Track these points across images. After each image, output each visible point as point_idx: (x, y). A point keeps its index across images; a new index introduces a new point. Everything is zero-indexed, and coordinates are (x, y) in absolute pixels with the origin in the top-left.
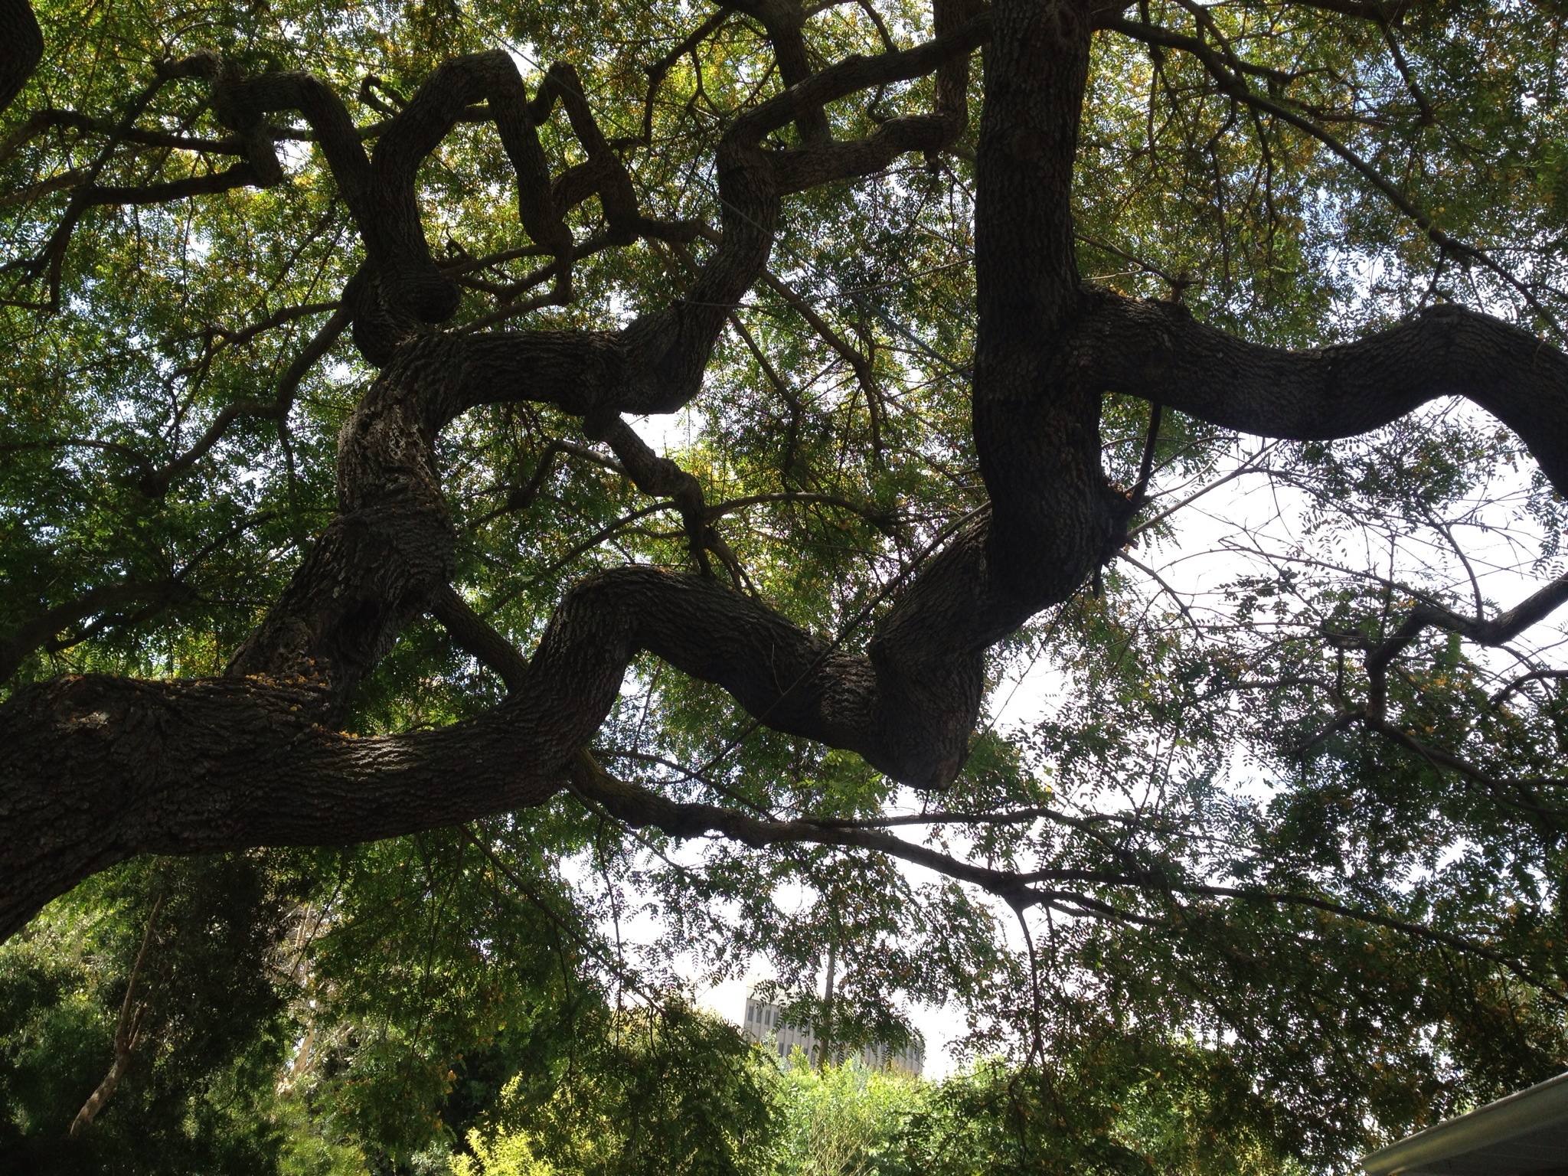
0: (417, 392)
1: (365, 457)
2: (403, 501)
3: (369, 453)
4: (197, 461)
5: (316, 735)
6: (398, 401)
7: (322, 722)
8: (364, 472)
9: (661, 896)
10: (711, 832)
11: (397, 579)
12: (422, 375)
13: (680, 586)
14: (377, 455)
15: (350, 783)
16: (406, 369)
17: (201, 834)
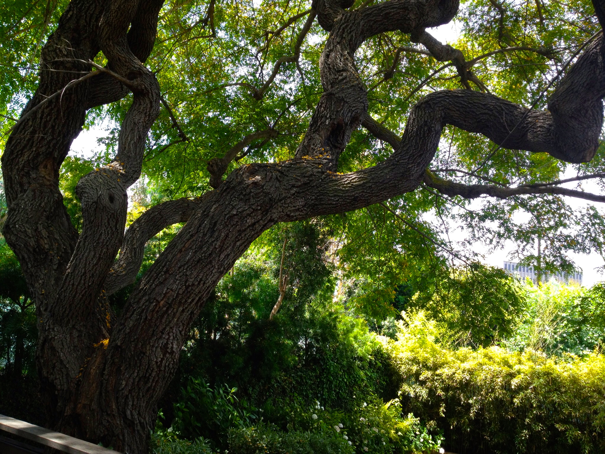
0: (345, 38)
1: (330, 68)
2: (346, 82)
3: (331, 66)
4: (271, 85)
5: (328, 175)
6: (338, 43)
7: (330, 170)
8: (330, 74)
9: (465, 222)
10: (482, 195)
11: (348, 113)
12: (346, 31)
13: (460, 95)
14: (334, 66)
15: (343, 191)
16: (339, 29)
17: (297, 214)
